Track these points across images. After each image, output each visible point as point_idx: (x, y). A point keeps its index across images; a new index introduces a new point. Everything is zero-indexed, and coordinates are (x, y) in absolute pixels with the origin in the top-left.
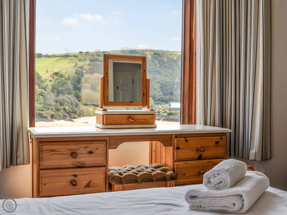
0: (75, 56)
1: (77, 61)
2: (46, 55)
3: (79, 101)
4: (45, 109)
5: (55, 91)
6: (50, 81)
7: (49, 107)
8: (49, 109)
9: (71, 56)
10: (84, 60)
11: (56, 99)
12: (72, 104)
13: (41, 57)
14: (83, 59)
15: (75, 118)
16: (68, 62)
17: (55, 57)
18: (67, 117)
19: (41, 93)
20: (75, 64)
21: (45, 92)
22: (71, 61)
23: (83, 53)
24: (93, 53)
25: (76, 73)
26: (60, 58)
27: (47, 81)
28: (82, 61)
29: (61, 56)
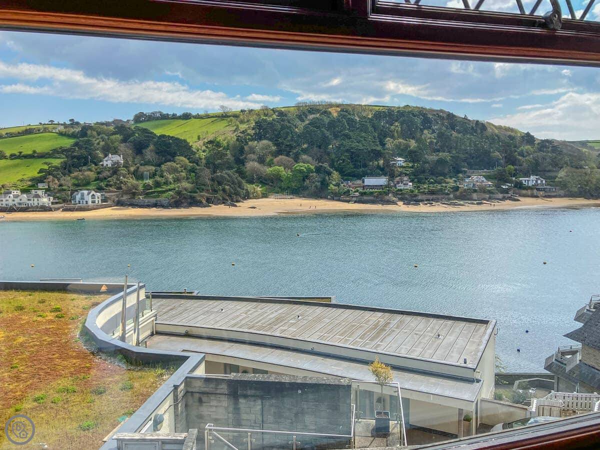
0: (236, 116)
1: (238, 123)
2: (196, 116)
3: (243, 178)
4: (198, 191)
5: (211, 166)
6: (204, 151)
7: (203, 187)
8: (203, 190)
9: (230, 116)
10: (248, 121)
11: (212, 176)
12: (233, 183)
13: (190, 118)
14: (246, 120)
15: (238, 201)
16: (226, 125)
17: (209, 118)
18: (227, 200)
19: (192, 169)
20: (235, 127)
21: (198, 167)
22: (230, 123)
23: (245, 111)
24: (259, 112)
25: (237, 140)
26: (216, 120)
27: (200, 151)
28: (245, 122)
29: (216, 117)
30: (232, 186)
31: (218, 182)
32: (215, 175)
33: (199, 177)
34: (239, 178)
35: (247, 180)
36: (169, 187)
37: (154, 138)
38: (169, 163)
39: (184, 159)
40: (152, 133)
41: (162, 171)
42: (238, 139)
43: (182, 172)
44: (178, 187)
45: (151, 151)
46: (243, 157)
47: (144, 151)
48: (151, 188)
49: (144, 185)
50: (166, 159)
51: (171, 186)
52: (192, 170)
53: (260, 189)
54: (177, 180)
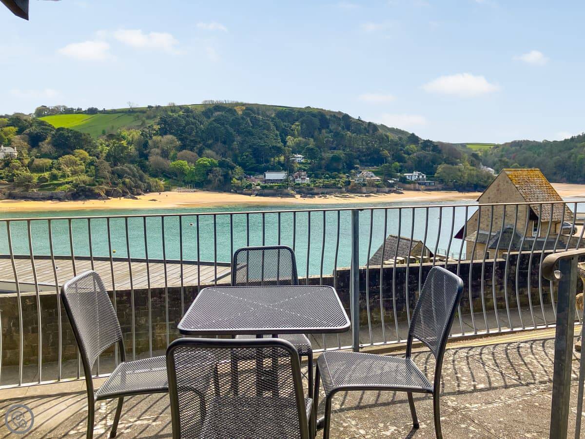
0: (142, 112)
1: (144, 118)
2: (102, 111)
3: (145, 171)
4: (96, 183)
7: (103, 180)
8: (102, 182)
9: (137, 112)
10: (155, 117)
11: (113, 169)
12: (134, 176)
13: (96, 113)
14: (152, 115)
15: (139, 194)
16: (132, 120)
17: (115, 113)
18: (127, 193)
20: (141, 122)
21: (98, 161)
22: (136, 119)
23: (152, 107)
24: (166, 108)
26: (122, 116)
28: (151, 118)
30: (133, 179)
31: (117, 174)
32: (116, 168)
33: (98, 170)
34: (141, 172)
35: (150, 174)
36: (66, 180)
37: (51, 130)
38: (67, 156)
39: (84, 152)
40: (50, 125)
41: (59, 164)
42: (142, 133)
43: (81, 165)
44: (76, 180)
45: (48, 143)
46: (148, 151)
47: (40, 144)
48: (47, 181)
49: (39, 178)
50: (64, 152)
51: (69, 178)
52: (91, 163)
53: (164, 183)
54: (74, 173)
